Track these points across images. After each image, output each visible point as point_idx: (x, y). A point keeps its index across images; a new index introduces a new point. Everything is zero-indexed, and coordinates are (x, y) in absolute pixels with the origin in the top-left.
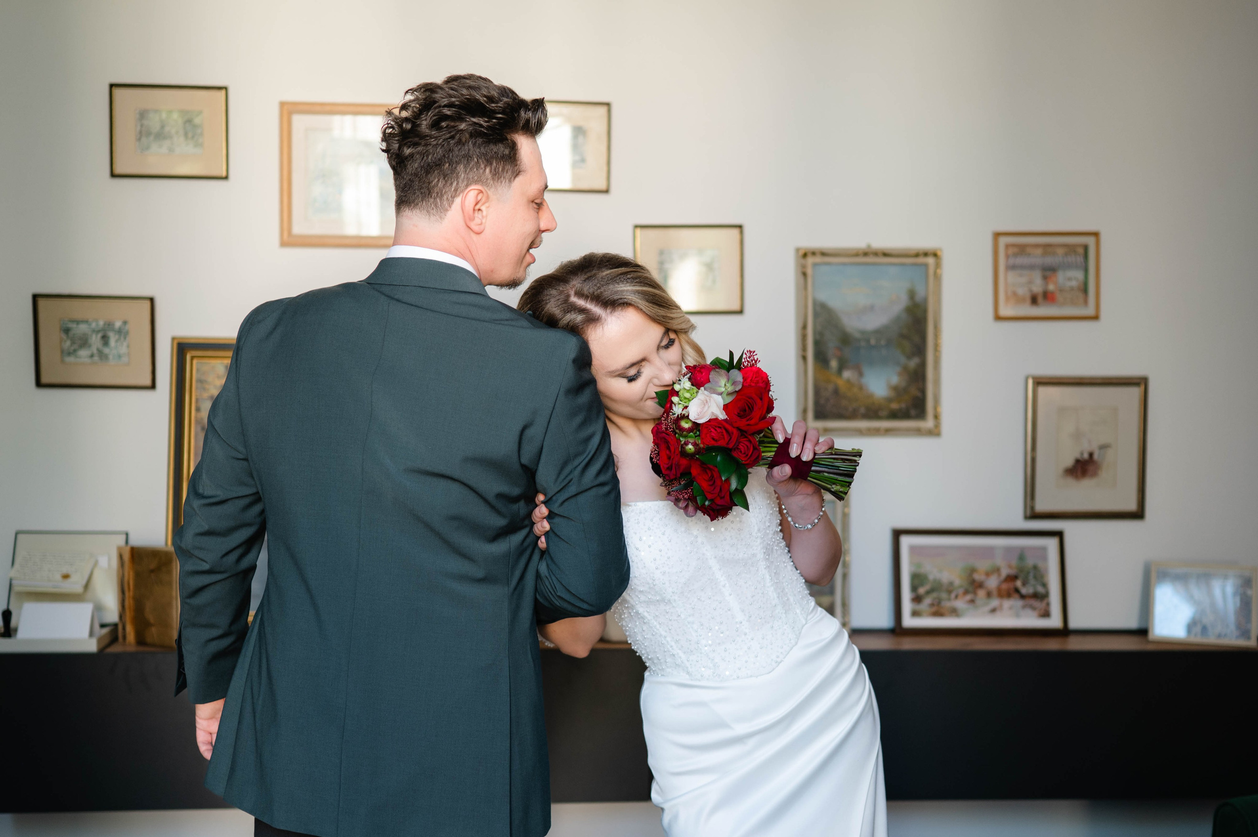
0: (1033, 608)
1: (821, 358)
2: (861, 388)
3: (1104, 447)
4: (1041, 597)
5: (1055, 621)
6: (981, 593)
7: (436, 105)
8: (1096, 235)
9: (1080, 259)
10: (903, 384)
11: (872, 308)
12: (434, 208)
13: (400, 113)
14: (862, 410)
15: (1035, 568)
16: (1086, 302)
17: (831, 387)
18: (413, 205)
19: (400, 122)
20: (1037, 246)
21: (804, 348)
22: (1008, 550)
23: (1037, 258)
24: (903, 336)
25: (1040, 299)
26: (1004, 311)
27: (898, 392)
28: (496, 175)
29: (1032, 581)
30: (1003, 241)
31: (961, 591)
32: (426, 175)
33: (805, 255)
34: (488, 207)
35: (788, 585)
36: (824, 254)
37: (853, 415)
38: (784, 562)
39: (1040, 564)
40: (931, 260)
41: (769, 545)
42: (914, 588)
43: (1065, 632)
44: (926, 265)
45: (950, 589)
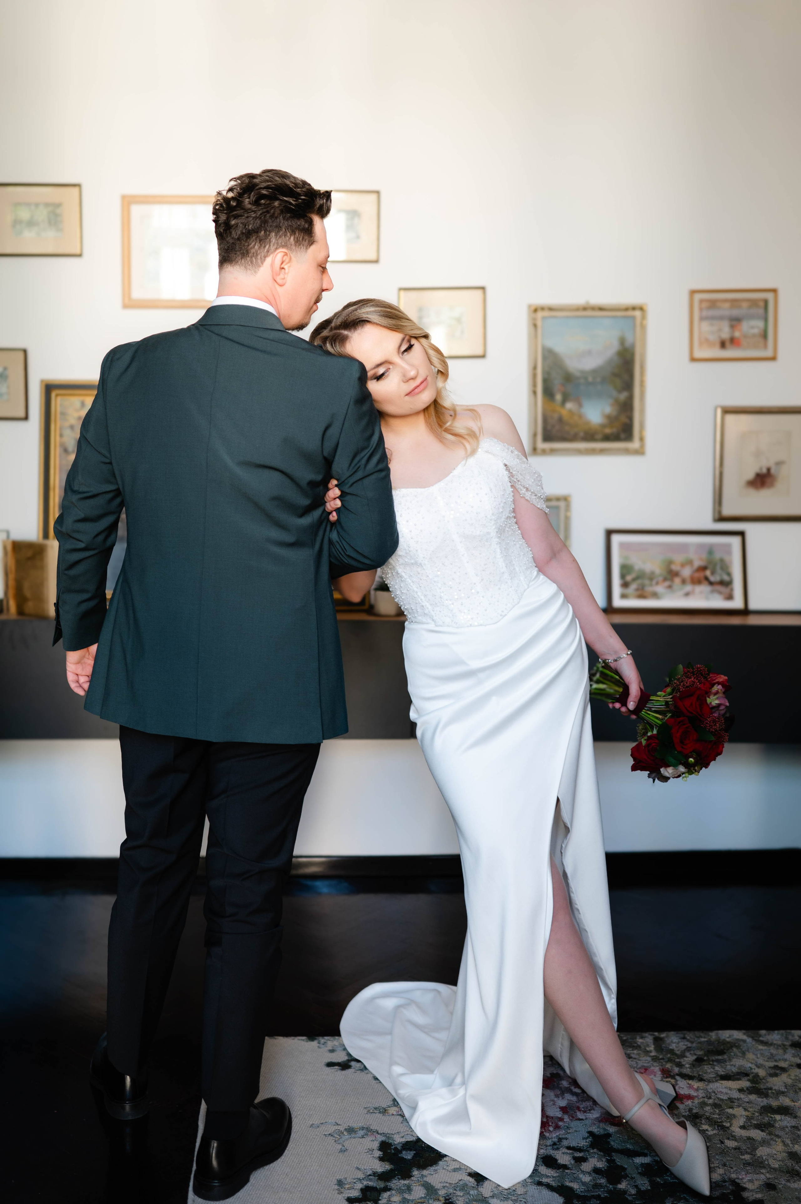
0: (720, 593)
1: (548, 393)
2: (580, 416)
3: (779, 464)
4: (727, 584)
5: (737, 603)
6: (677, 580)
7: (257, 187)
8: (774, 291)
9: (761, 311)
10: (615, 413)
11: (589, 353)
12: (250, 264)
13: (227, 194)
14: (582, 434)
15: (722, 560)
16: (765, 346)
17: (556, 416)
18: (234, 262)
19: (226, 200)
20: (725, 301)
21: (534, 385)
22: (700, 546)
23: (726, 310)
24: (615, 375)
25: (728, 344)
26: (698, 354)
27: (611, 419)
28: (298, 242)
29: (719, 570)
30: (697, 297)
31: (661, 579)
32: (246, 239)
33: (536, 310)
34: (289, 267)
35: (515, 558)
36: (551, 309)
37: (573, 438)
38: (514, 541)
39: (726, 558)
40: (638, 313)
41: (501, 526)
42: (623, 576)
43: (745, 612)
44: (633, 318)
45: (651, 577)
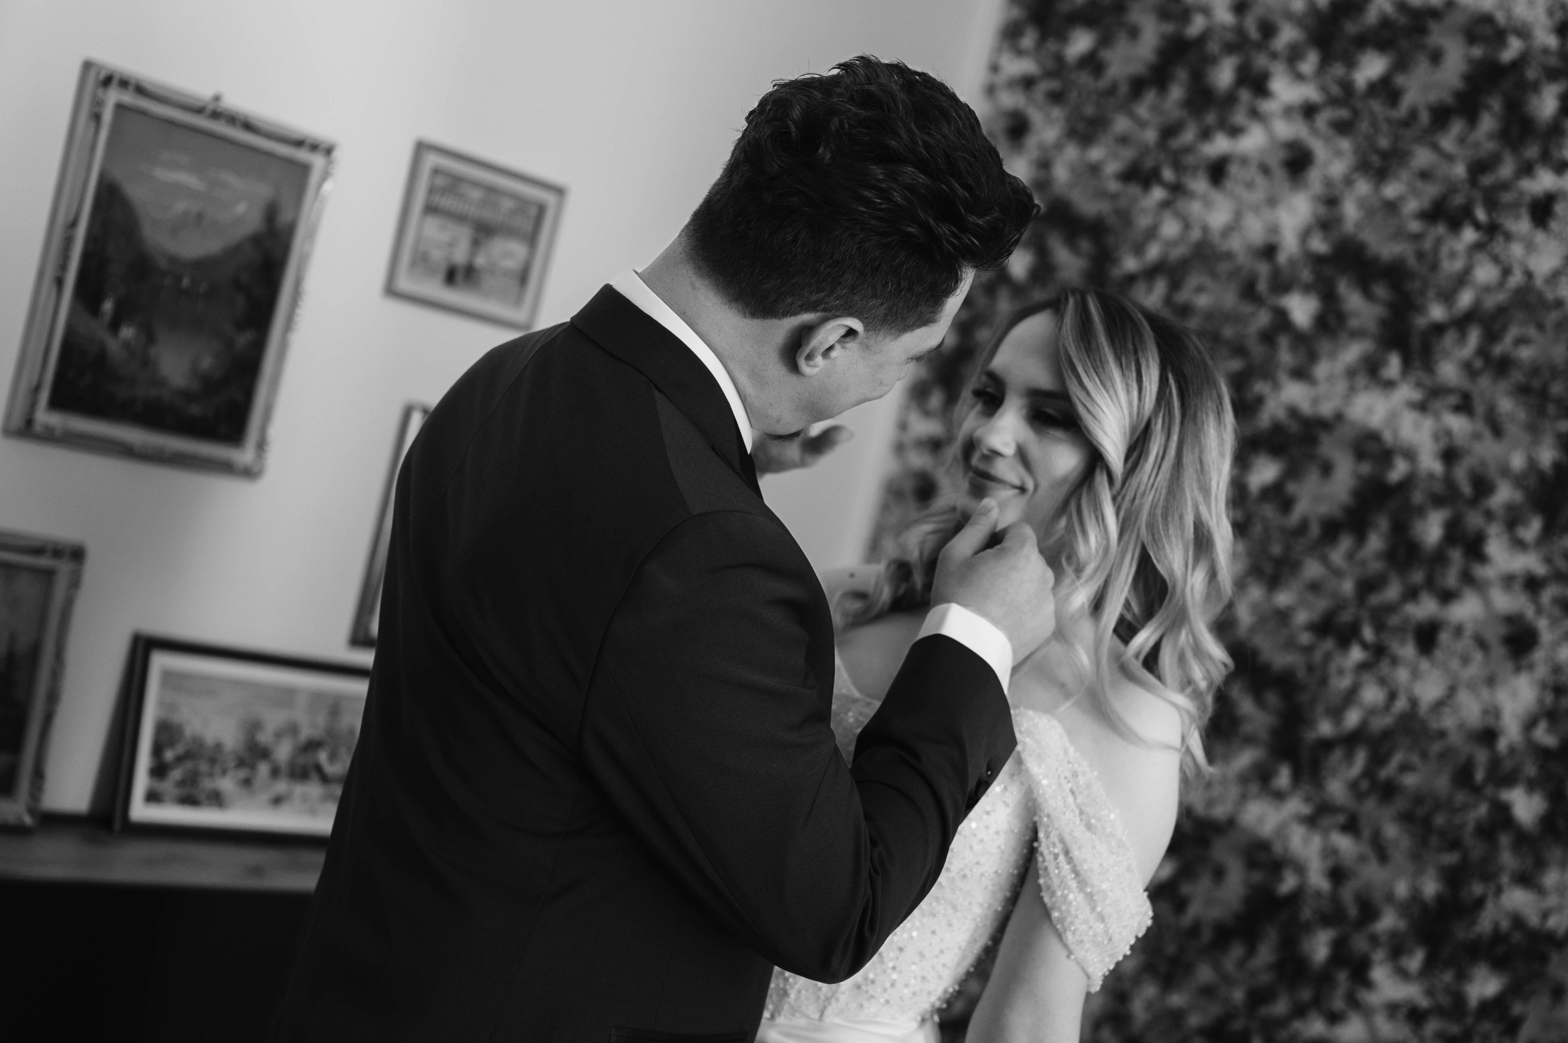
2: (147, 365)
6: (264, 769)
8: (561, 192)
9: (529, 227)
10: (218, 373)
11: (198, 221)
14: (138, 407)
16: (518, 301)
17: (93, 350)
20: (479, 185)
21: (66, 264)
22: (317, 697)
23: (472, 205)
25: (459, 277)
26: (404, 284)
27: (207, 386)
29: (343, 755)
30: (430, 159)
31: (233, 762)
33: (107, 81)
36: (142, 91)
37: (118, 412)
40: (317, 160)
42: (157, 750)
44: (307, 167)
45: (214, 756)
